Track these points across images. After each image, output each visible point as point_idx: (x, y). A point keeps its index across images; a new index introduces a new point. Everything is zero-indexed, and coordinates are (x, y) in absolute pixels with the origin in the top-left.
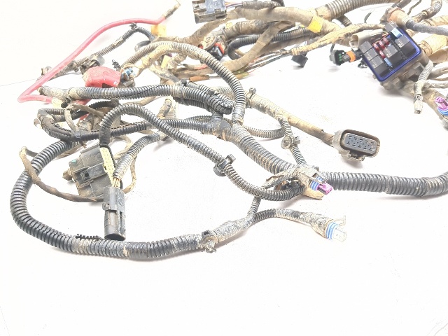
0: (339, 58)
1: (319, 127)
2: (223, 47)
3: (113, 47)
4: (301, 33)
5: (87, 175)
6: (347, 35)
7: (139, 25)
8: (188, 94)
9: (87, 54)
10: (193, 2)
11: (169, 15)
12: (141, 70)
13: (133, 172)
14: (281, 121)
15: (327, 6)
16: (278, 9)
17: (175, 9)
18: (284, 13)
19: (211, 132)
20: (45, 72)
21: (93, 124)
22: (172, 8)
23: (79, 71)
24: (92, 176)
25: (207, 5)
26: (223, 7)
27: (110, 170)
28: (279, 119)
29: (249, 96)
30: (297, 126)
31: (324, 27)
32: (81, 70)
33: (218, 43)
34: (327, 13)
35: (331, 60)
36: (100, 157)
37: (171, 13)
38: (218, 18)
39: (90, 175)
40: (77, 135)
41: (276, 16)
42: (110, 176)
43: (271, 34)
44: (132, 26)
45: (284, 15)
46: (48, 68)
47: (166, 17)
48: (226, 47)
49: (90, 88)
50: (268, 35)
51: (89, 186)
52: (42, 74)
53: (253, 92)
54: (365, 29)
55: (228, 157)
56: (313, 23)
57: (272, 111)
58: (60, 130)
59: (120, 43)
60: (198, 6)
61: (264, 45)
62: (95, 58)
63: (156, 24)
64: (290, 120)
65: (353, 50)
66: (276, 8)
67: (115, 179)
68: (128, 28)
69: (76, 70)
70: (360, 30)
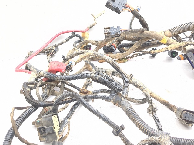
0: (173, 54)
1: (167, 100)
2: (116, 46)
3: (63, 43)
4: (156, 43)
5: (44, 131)
6: (180, 47)
7: (76, 33)
8: (99, 79)
9: (50, 46)
10: (105, 28)
11: (90, 28)
12: (76, 63)
13: (69, 129)
14: (147, 96)
15: (170, 30)
16: (146, 32)
17: (94, 25)
18: (149, 34)
19: (110, 101)
20: (30, 54)
21: (50, 90)
22: (92, 24)
23: (46, 54)
24: (47, 132)
25: (111, 30)
26: (120, 31)
27: (57, 128)
28: (145, 94)
29: (130, 78)
30: (155, 98)
31: (168, 41)
32: (47, 54)
33: (114, 44)
34: (170, 34)
35: (169, 54)
36: (52, 122)
37: (92, 27)
38: (116, 36)
39: (46, 131)
40: (41, 104)
41: (145, 35)
42: (57, 133)
43: (141, 43)
44: (73, 34)
45: (149, 35)
46: (31, 52)
47: (89, 29)
48: (117, 45)
49: (50, 74)
50: (139, 43)
51: (45, 136)
52: (28, 55)
53: (131, 76)
54: (190, 45)
55: (121, 127)
56: (163, 39)
57: (142, 88)
58: (33, 101)
59: (67, 41)
60: (107, 31)
61: (137, 47)
62: (54, 48)
63: (84, 32)
64: (151, 94)
65: (182, 54)
66: (145, 31)
67: (59, 135)
68: (71, 34)
69: (44, 53)
70: (187, 45)
